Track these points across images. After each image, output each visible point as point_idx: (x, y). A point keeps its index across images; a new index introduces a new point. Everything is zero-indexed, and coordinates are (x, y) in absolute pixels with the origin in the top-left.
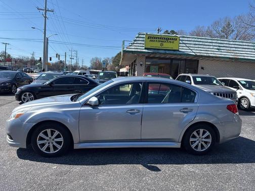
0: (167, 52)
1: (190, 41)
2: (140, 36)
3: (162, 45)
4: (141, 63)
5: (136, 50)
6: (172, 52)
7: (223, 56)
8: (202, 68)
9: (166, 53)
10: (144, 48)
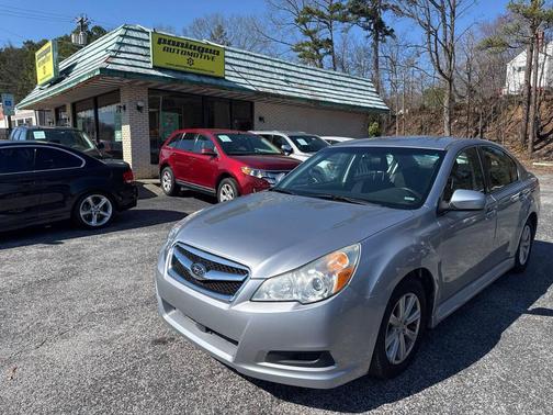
0: (205, 80)
1: (238, 59)
2: (130, 33)
3: (190, 62)
4: (140, 104)
5: (134, 70)
6: (213, 81)
7: (297, 95)
8: (261, 119)
9: (202, 82)
10: (151, 66)
